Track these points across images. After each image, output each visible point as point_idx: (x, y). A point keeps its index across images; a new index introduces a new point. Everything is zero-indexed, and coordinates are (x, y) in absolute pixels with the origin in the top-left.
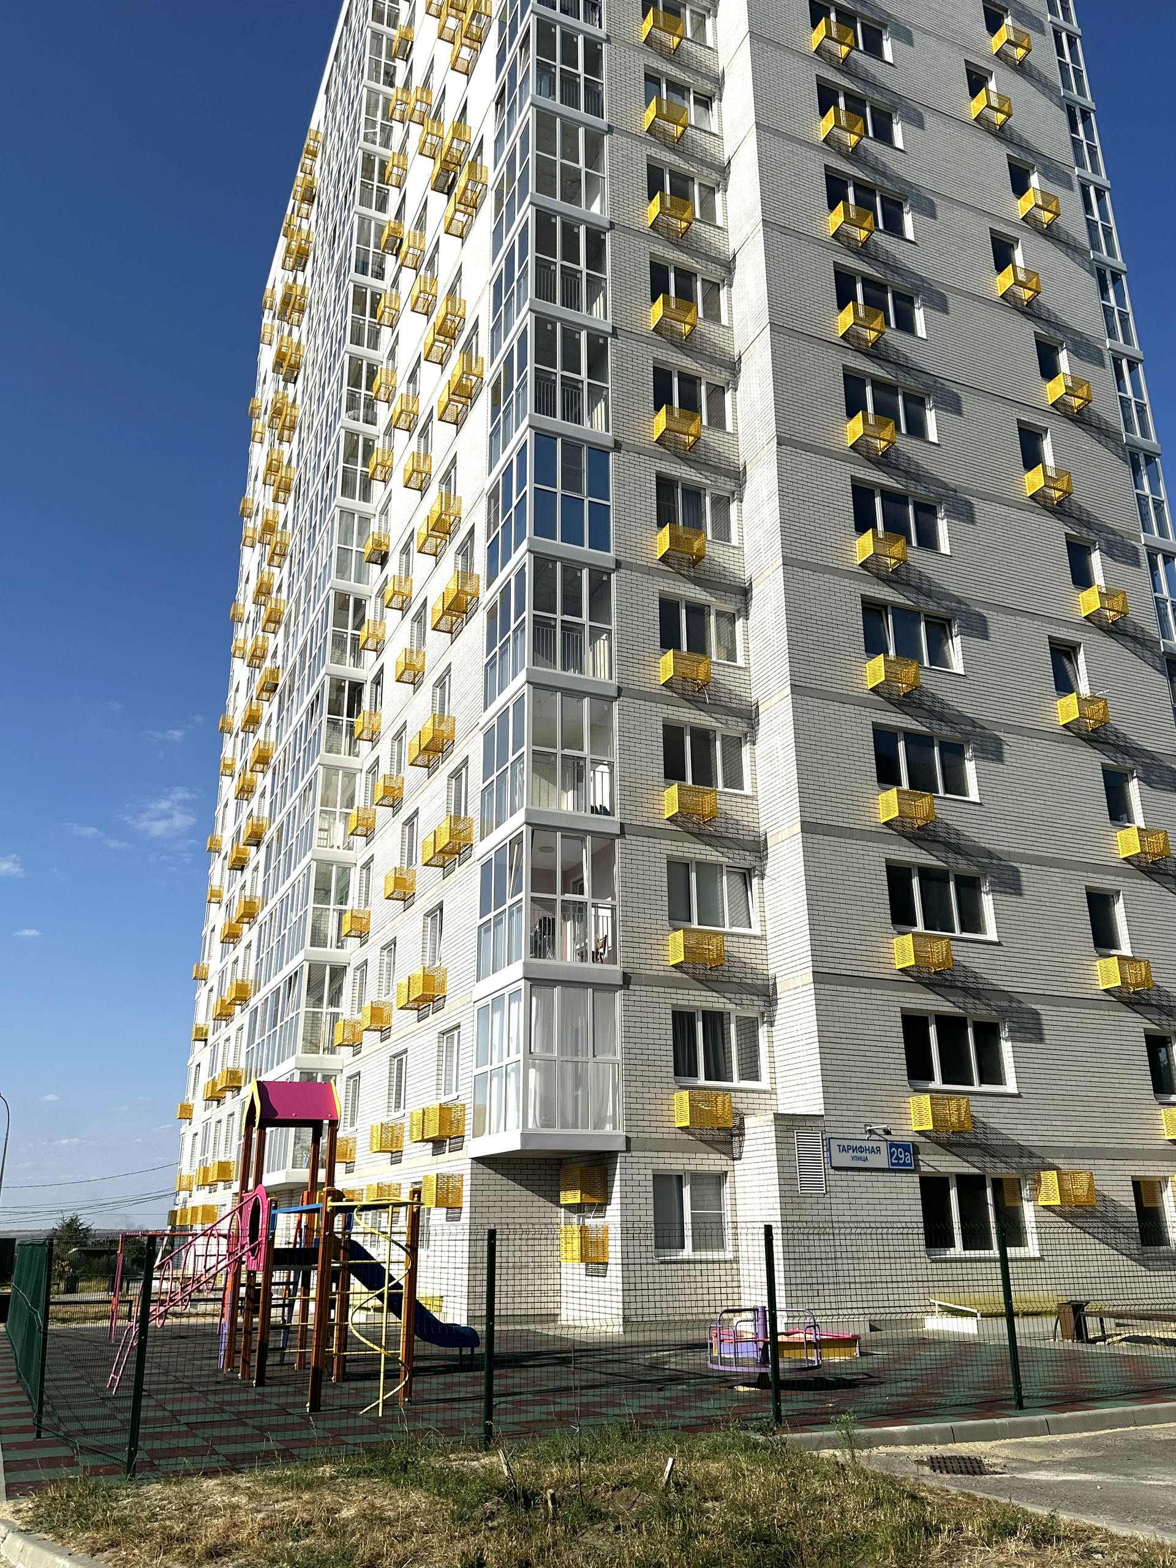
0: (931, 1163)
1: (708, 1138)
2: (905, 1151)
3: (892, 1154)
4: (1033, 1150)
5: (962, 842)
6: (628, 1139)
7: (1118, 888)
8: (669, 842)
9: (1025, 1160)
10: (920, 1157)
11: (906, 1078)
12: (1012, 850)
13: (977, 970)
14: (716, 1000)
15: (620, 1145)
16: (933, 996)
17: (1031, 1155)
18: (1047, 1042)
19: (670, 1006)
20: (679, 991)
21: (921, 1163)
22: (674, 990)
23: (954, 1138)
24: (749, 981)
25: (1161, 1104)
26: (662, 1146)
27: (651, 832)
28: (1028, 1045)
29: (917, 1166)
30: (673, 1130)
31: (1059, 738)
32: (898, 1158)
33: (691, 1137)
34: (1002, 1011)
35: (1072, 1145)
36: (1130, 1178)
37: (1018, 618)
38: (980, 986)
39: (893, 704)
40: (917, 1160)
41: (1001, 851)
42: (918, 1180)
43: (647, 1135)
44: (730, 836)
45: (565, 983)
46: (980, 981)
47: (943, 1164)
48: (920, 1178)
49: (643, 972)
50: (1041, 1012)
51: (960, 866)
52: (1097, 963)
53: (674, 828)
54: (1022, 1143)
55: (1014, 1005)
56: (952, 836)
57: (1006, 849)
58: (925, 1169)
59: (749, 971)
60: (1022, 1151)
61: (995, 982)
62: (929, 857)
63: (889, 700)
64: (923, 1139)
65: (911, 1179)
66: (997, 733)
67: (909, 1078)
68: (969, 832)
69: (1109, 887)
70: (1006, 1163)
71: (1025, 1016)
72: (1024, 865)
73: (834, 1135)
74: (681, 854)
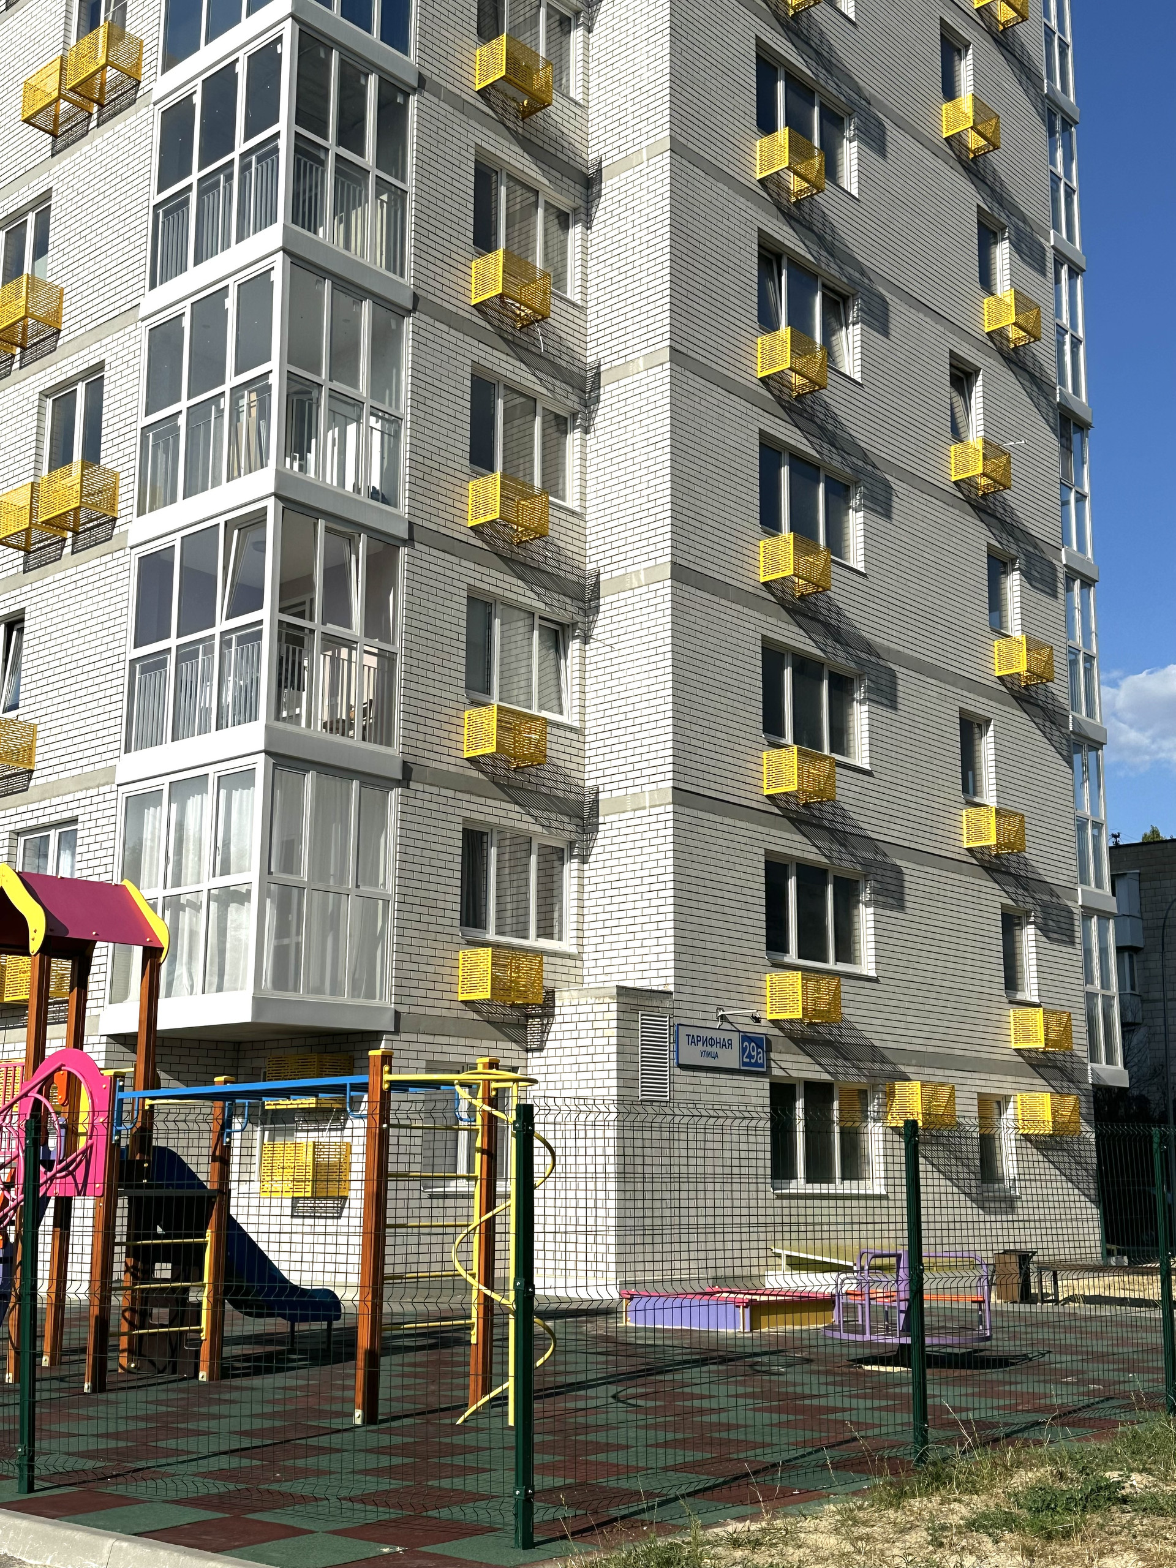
0: (783, 1065)
1: (498, 1018)
2: (758, 1046)
3: (744, 1050)
4: (886, 1053)
5: (842, 626)
6: (397, 1015)
7: (990, 715)
8: (472, 565)
9: (877, 1066)
10: (772, 1055)
11: (764, 947)
12: (892, 646)
13: (846, 807)
14: (517, 816)
15: (387, 1023)
16: (799, 837)
17: (884, 1060)
18: (908, 911)
19: (460, 820)
20: (474, 799)
21: (773, 1064)
22: (466, 797)
23: (809, 1032)
24: (561, 794)
25: (1011, 1002)
26: (439, 1027)
27: (448, 545)
28: (889, 913)
29: (769, 1067)
30: (454, 1005)
31: (949, 499)
32: (750, 1056)
33: (476, 1017)
34: (867, 864)
35: (923, 1049)
36: (975, 1096)
37: (921, 315)
38: (848, 829)
39: (783, 407)
40: (769, 1060)
41: (881, 646)
42: (767, 1086)
43: (421, 1010)
44: (549, 569)
45: (323, 768)
46: (849, 822)
47: (795, 1066)
48: (772, 1084)
49: (428, 763)
50: (905, 871)
51: (839, 660)
52: (964, 813)
53: (480, 543)
54: (877, 1043)
55: (879, 858)
56: (834, 615)
57: (886, 643)
58: (776, 1072)
59: (561, 778)
60: (875, 1054)
61: (863, 825)
62: (809, 641)
63: (779, 400)
64: (777, 1032)
65: (760, 1085)
66: (888, 477)
67: (768, 948)
68: (851, 613)
69: (981, 712)
70: (858, 1068)
71: (889, 874)
72: (903, 670)
73: (683, 1021)
74: (486, 587)
